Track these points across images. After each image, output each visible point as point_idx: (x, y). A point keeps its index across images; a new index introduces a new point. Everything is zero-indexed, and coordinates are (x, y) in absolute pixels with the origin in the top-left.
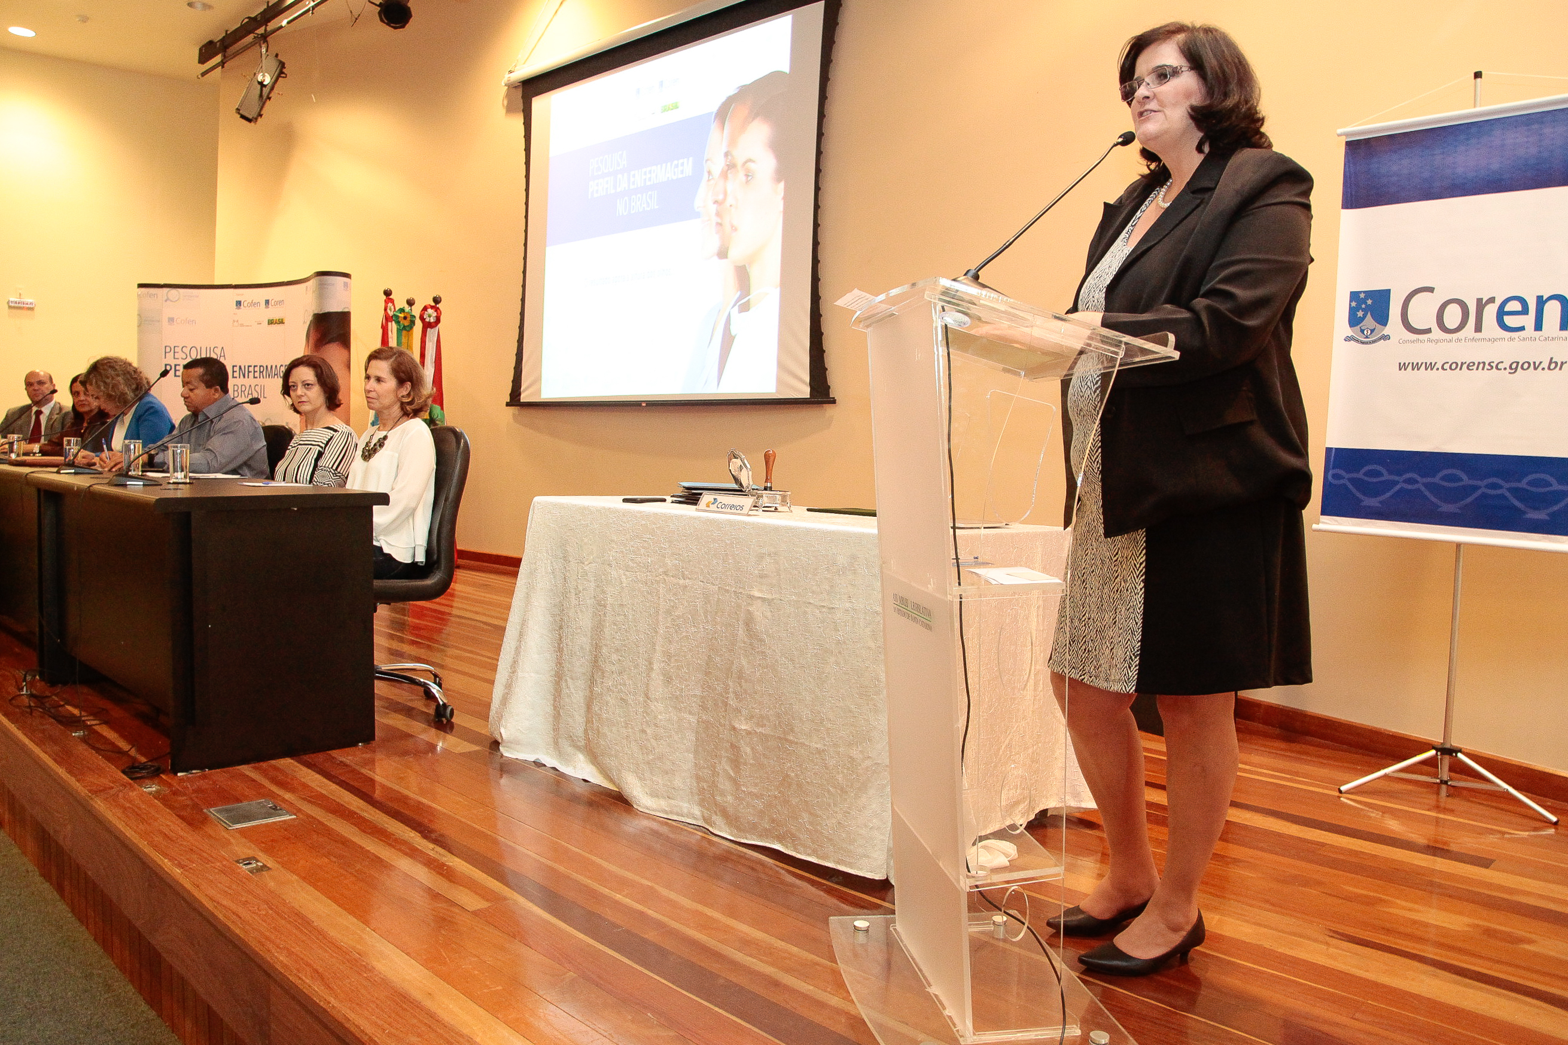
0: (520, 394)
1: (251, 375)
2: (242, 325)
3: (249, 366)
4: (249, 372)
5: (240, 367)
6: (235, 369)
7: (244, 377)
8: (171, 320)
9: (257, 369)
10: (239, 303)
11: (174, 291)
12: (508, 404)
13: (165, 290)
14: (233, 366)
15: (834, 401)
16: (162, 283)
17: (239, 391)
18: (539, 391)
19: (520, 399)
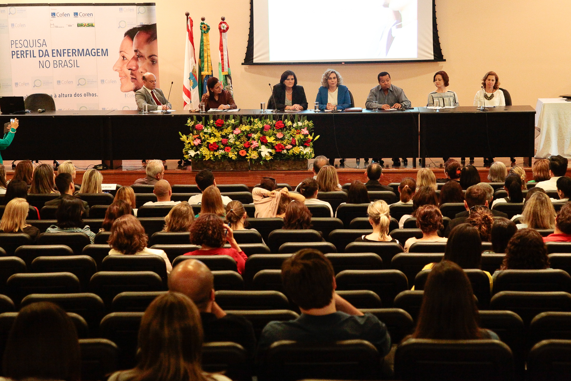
0: (253, 59)
1: (66, 55)
2: (57, 27)
3: (63, 50)
4: (64, 53)
5: (57, 50)
6: (54, 51)
7: (61, 56)
8: (13, 25)
9: (71, 51)
10: (53, 14)
11: (13, 8)
12: (243, 64)
13: (9, 7)
14: (53, 50)
15: (445, 60)
16: (7, 3)
17: (58, 64)
18: (268, 58)
19: (253, 61)
